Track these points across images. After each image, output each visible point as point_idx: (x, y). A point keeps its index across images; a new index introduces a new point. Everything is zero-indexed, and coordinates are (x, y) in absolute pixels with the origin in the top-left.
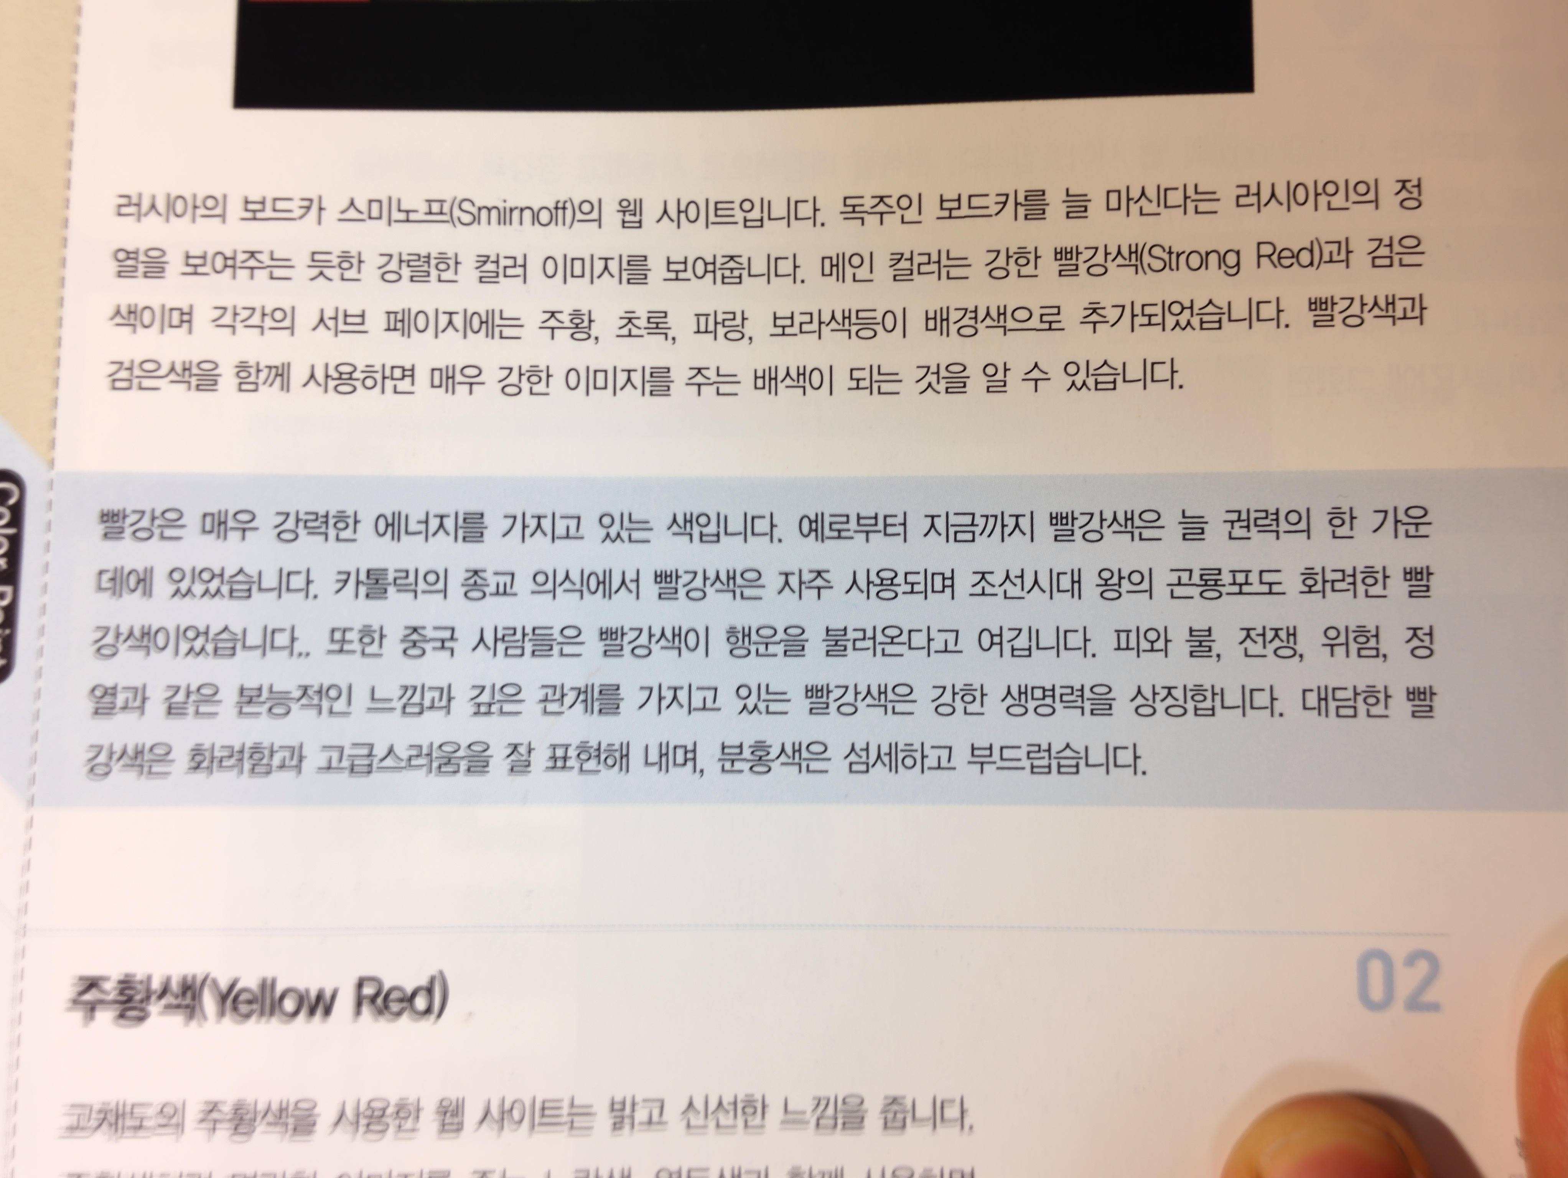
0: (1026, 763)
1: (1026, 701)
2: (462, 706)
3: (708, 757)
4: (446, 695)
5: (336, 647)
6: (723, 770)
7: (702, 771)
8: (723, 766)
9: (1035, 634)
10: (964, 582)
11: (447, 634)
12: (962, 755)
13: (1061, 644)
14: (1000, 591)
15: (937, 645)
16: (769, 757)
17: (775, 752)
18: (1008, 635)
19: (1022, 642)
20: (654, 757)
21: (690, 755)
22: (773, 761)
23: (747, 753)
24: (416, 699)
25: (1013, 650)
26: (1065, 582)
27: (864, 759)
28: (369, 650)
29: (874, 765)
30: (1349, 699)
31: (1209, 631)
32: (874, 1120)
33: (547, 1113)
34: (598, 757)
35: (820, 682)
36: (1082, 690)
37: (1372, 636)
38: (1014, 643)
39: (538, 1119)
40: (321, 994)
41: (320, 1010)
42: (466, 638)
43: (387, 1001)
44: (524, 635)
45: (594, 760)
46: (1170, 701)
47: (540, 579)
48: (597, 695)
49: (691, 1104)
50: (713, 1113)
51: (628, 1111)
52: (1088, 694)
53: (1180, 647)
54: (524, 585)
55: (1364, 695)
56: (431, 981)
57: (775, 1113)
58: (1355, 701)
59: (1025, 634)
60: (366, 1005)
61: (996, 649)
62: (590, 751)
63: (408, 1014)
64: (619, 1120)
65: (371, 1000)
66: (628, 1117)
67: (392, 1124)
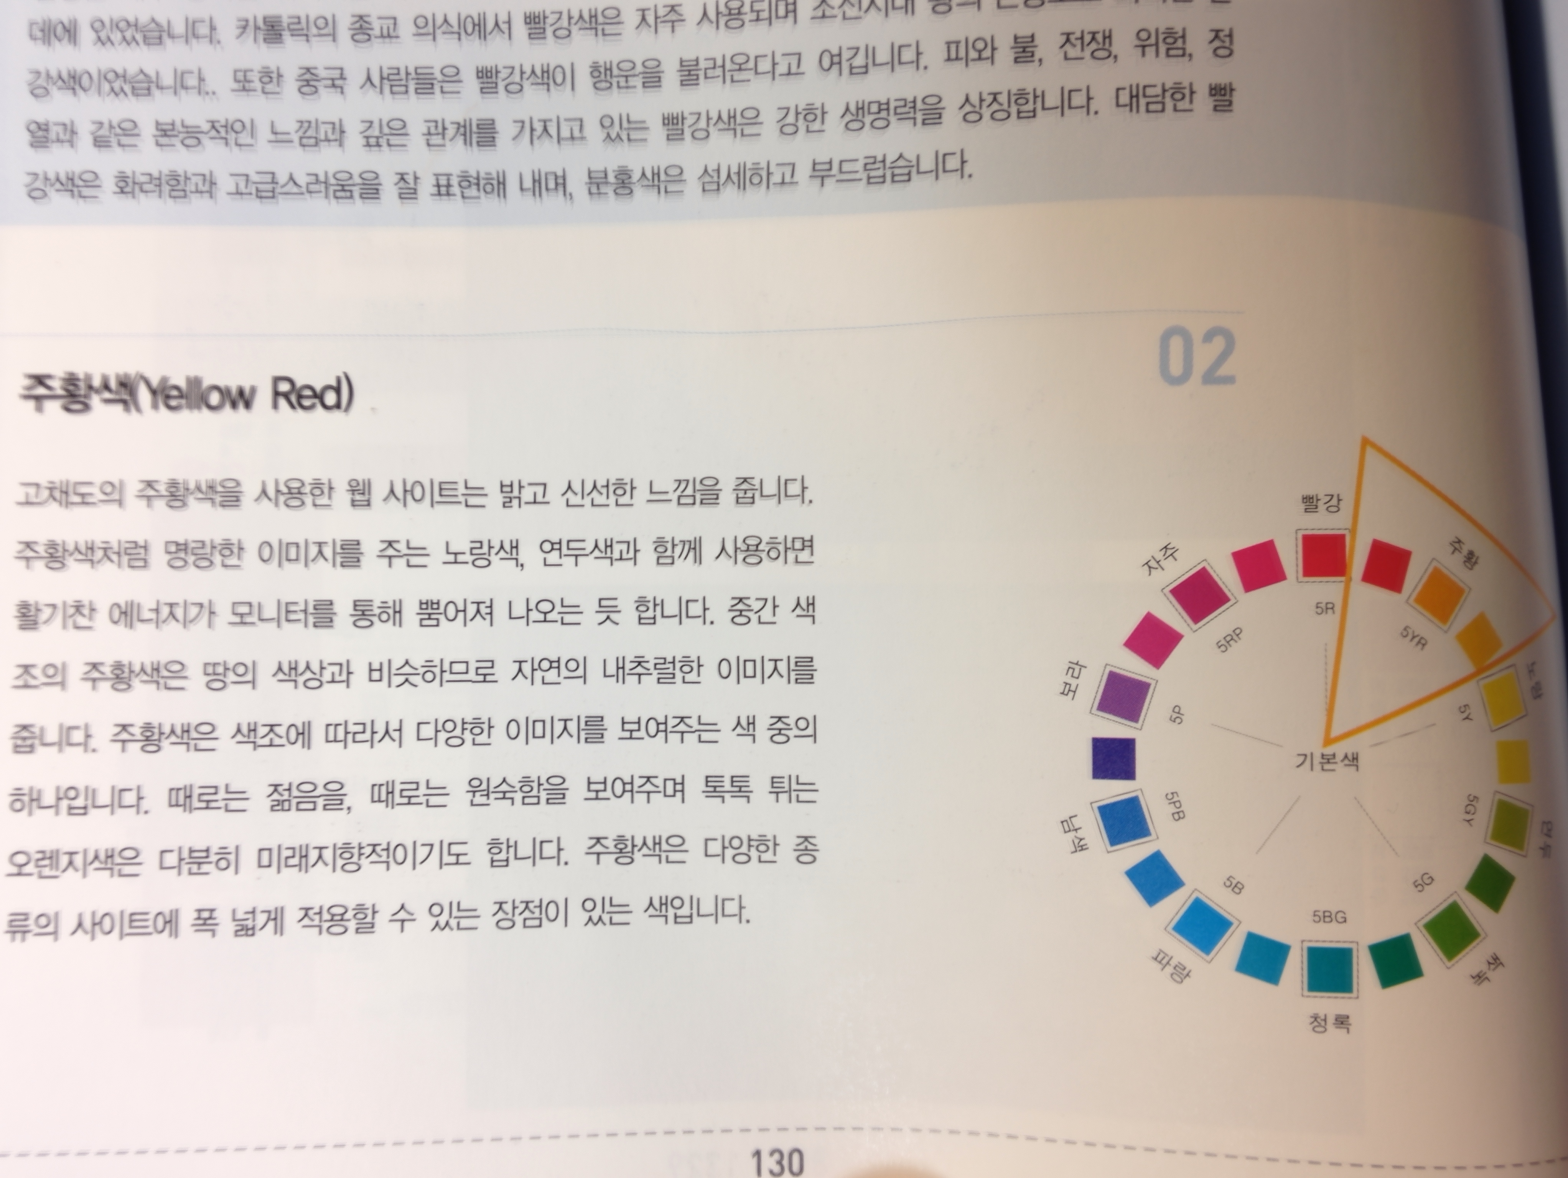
0: (863, 175)
1: (863, 116)
2: (353, 139)
3: (577, 183)
4: (338, 128)
5: (239, 86)
6: (590, 192)
7: (570, 195)
8: (590, 189)
9: (871, 53)
10: (805, 7)
11: (337, 73)
12: (803, 172)
13: (896, 60)
14: (839, 13)
15: (782, 69)
16: (632, 181)
17: (636, 176)
18: (846, 55)
19: (859, 61)
20: (528, 184)
21: (561, 182)
22: (634, 184)
23: (611, 178)
24: (312, 132)
25: (851, 68)
27: (715, 179)
28: (268, 88)
29: (724, 184)
30: (1157, 96)
31: (1033, 36)
32: (727, 497)
33: (444, 493)
34: (478, 184)
35: (675, 110)
36: (914, 102)
37: (1180, 37)
38: (851, 61)
39: (437, 498)
40: (241, 392)
41: (241, 406)
42: (355, 77)
43: (300, 397)
44: (407, 74)
45: (474, 187)
46: (995, 107)
47: (421, 22)
48: (474, 129)
49: (569, 487)
50: (589, 494)
51: (516, 493)
52: (919, 105)
53: (1005, 53)
54: (406, 29)
55: (1171, 91)
56: (339, 381)
57: (642, 493)
58: (1164, 97)
59: (862, 52)
60: (282, 402)
61: (835, 68)
62: (471, 179)
63: (319, 408)
64: (508, 500)
65: (286, 396)
66: (515, 497)
67: (308, 500)
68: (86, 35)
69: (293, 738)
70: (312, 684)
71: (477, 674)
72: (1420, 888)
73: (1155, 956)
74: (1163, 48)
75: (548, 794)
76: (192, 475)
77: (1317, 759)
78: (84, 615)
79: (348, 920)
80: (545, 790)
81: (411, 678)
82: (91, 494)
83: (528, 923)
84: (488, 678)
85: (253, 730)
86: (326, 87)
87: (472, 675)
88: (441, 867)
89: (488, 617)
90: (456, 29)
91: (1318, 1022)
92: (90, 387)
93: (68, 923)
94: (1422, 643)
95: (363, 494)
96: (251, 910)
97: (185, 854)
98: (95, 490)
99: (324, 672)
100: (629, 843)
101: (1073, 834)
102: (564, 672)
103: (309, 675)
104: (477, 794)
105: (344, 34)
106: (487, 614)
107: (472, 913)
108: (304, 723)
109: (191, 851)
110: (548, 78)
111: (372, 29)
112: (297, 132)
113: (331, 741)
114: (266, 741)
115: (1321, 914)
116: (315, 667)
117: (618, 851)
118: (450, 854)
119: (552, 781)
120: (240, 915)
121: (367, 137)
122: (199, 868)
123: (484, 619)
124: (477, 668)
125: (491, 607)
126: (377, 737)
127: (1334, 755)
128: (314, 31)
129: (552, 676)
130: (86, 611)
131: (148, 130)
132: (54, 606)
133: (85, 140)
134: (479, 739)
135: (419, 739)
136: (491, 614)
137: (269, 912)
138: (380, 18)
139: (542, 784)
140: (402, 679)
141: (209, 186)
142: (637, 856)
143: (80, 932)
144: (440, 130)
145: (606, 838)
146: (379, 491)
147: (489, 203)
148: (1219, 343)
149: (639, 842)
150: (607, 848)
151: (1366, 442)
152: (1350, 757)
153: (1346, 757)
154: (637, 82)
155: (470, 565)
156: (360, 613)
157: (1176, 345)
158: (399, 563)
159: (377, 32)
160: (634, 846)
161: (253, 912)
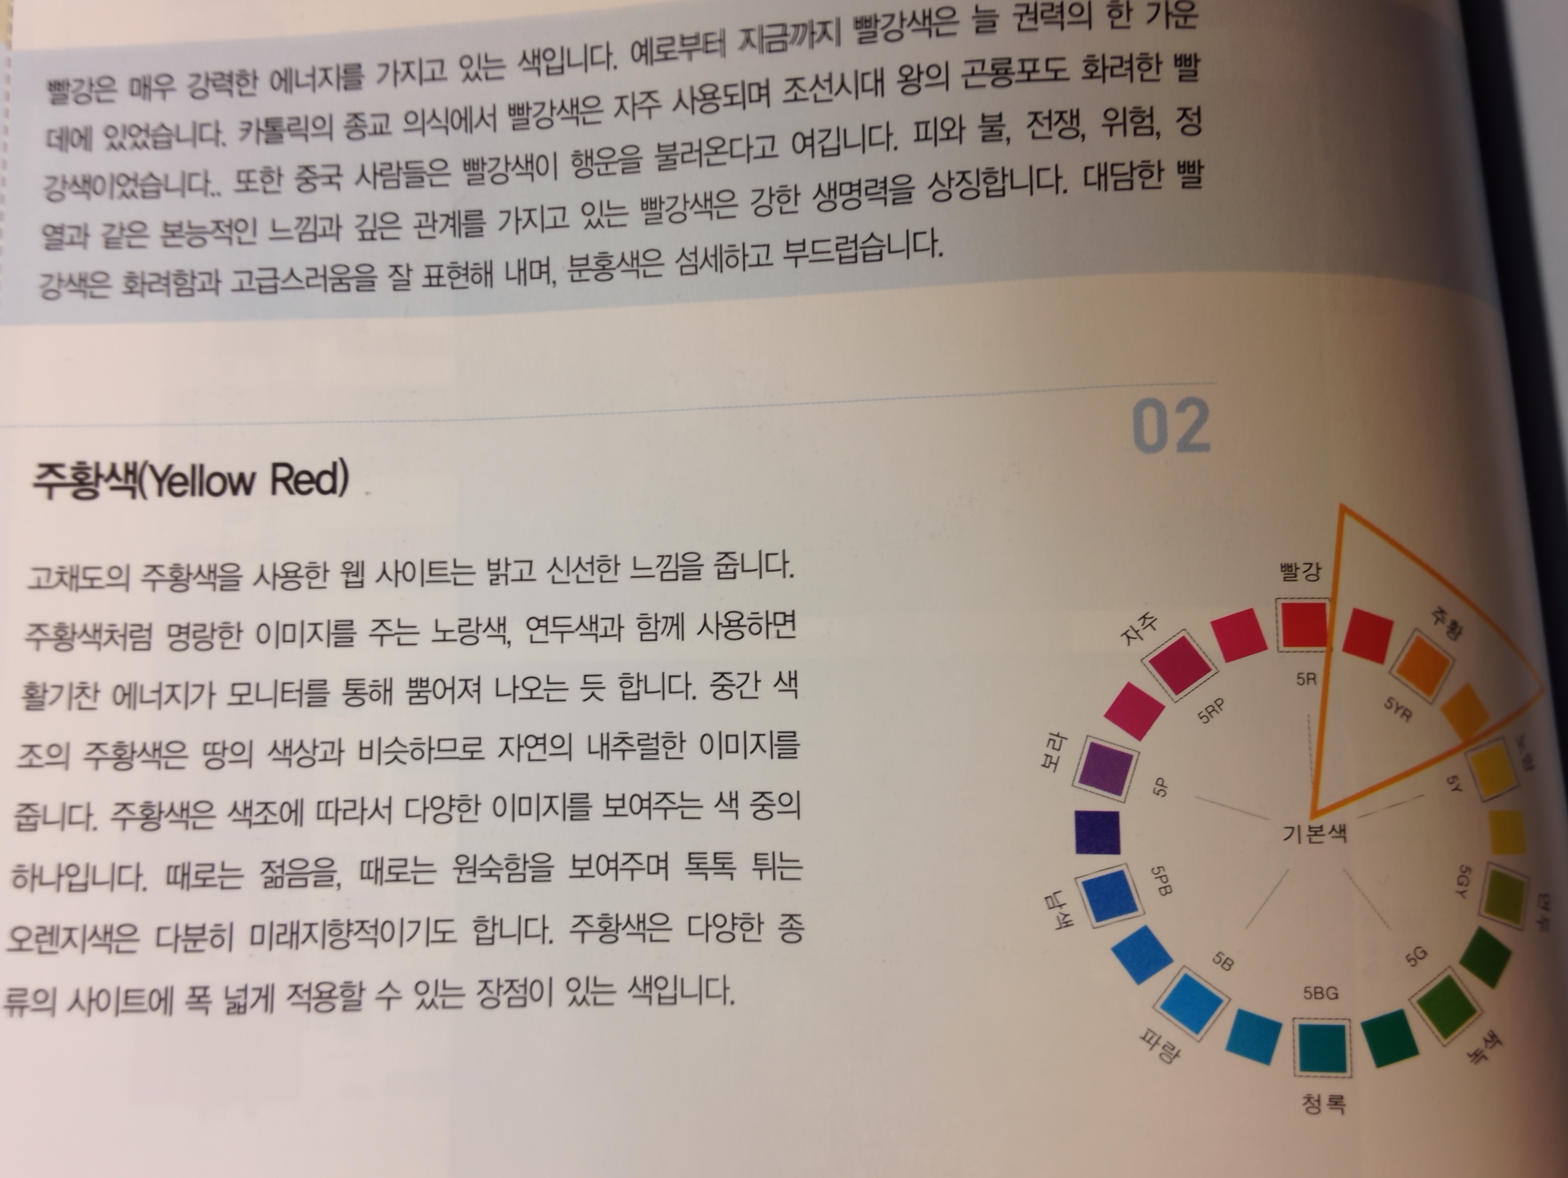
0: (836, 255)
1: (835, 197)
2: (349, 233)
3: (560, 270)
4: (335, 223)
5: (242, 186)
6: (573, 280)
7: (554, 282)
8: (572, 276)
9: (842, 134)
10: (778, 91)
11: (333, 171)
12: (778, 251)
13: (867, 141)
14: (810, 96)
15: (756, 151)
16: (612, 266)
17: (616, 261)
18: (818, 137)
19: (831, 142)
20: (513, 272)
21: (545, 268)
22: (614, 269)
23: (592, 264)
24: (311, 228)
25: (823, 150)
26: (870, 82)
27: (693, 262)
28: (269, 188)
29: (701, 267)
30: (1126, 174)
31: (1000, 115)
32: (709, 571)
33: (434, 572)
34: (466, 274)
35: (653, 194)
36: (885, 182)
37: (1147, 116)
38: (824, 143)
39: (427, 577)
40: (242, 477)
41: (241, 490)
42: (350, 173)
43: (297, 482)
44: (399, 168)
45: (463, 278)
46: (964, 185)
47: (411, 118)
48: (463, 220)
49: (555, 564)
50: (574, 571)
51: (502, 570)
52: (890, 185)
53: (974, 133)
54: (397, 124)
55: (1139, 170)
56: (335, 464)
57: (626, 569)
58: (1132, 175)
59: (834, 133)
60: (280, 486)
61: (808, 150)
62: (460, 270)
63: (315, 492)
64: (495, 577)
65: (284, 480)
66: (502, 575)
67: (304, 582)
68: (99, 140)
69: (286, 816)
70: (304, 762)
71: (465, 751)
72: (1413, 962)
73: (1143, 1036)
74: (1130, 127)
75: (533, 872)
76: (194, 560)
77: (1305, 831)
78: (88, 697)
79: (336, 998)
80: (530, 867)
81: (401, 756)
82: (99, 579)
83: (513, 1002)
84: (476, 755)
85: (248, 808)
86: (324, 184)
87: (459, 753)
88: (427, 945)
89: (475, 694)
90: (444, 123)
91: (1312, 1103)
92: (98, 476)
93: (64, 999)
94: (1407, 714)
95: (357, 576)
96: (243, 987)
97: (182, 931)
98: (102, 573)
99: (317, 750)
100: (613, 922)
101: (1057, 910)
102: (550, 749)
103: (301, 753)
104: (464, 871)
105: (339, 131)
106: (474, 691)
107: (457, 992)
108: (297, 801)
109: (187, 928)
110: (532, 168)
111: (366, 126)
112: (297, 228)
113: (323, 818)
114: (261, 819)
115: (1312, 990)
116: (308, 746)
117: (603, 929)
118: (436, 931)
119: (537, 858)
120: (232, 993)
121: (362, 232)
122: (195, 945)
123: (472, 696)
124: (465, 746)
125: (478, 684)
126: (367, 814)
127: (1321, 827)
128: (311, 130)
129: (537, 752)
130: (90, 692)
131: (155, 231)
132: (61, 687)
133: (96, 241)
134: (466, 817)
135: (407, 816)
136: (478, 691)
137: (260, 990)
138: (374, 115)
139: (528, 862)
140: (391, 757)
141: (214, 281)
142: (622, 934)
143: (77, 1007)
144: (430, 222)
145: (590, 916)
146: (372, 572)
147: (478, 290)
148: (1193, 412)
149: (623, 920)
150: (591, 926)
151: (1344, 510)
152: (1337, 829)
153: (1333, 829)
154: (617, 168)
155: (459, 642)
156: (352, 692)
157: (1150, 415)
158: (390, 642)
159: (370, 129)
160: (618, 924)
161: (245, 990)
